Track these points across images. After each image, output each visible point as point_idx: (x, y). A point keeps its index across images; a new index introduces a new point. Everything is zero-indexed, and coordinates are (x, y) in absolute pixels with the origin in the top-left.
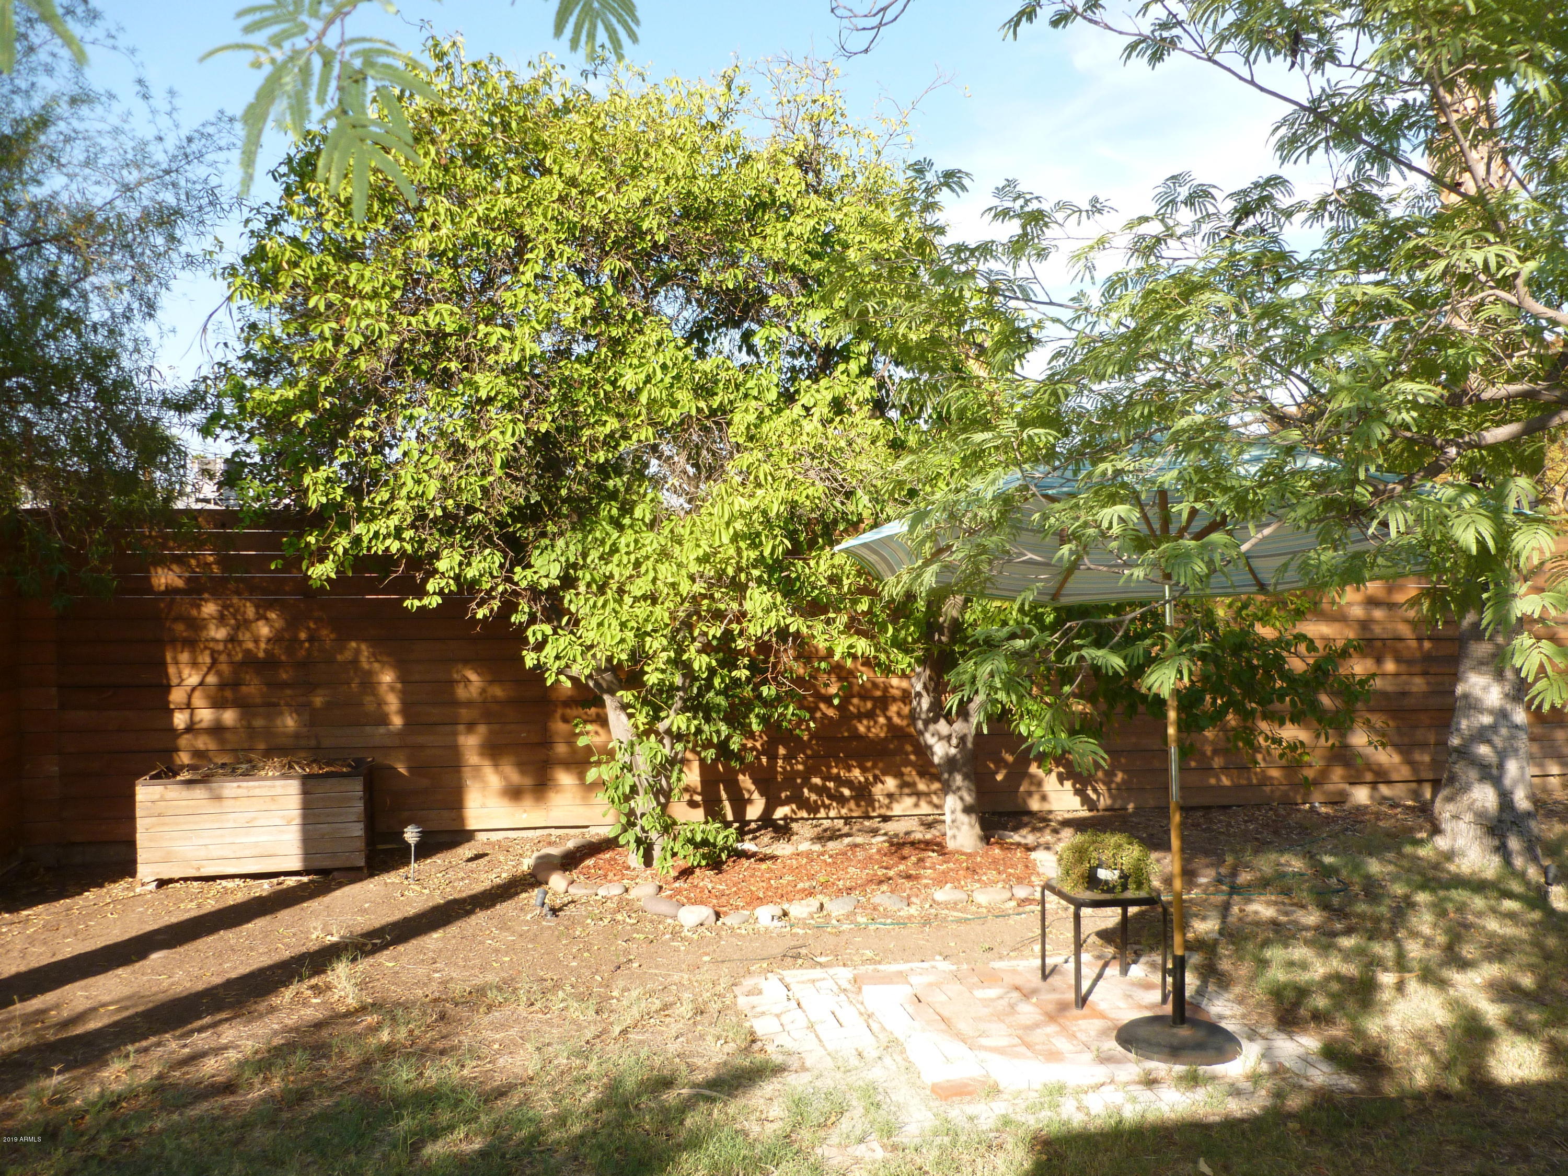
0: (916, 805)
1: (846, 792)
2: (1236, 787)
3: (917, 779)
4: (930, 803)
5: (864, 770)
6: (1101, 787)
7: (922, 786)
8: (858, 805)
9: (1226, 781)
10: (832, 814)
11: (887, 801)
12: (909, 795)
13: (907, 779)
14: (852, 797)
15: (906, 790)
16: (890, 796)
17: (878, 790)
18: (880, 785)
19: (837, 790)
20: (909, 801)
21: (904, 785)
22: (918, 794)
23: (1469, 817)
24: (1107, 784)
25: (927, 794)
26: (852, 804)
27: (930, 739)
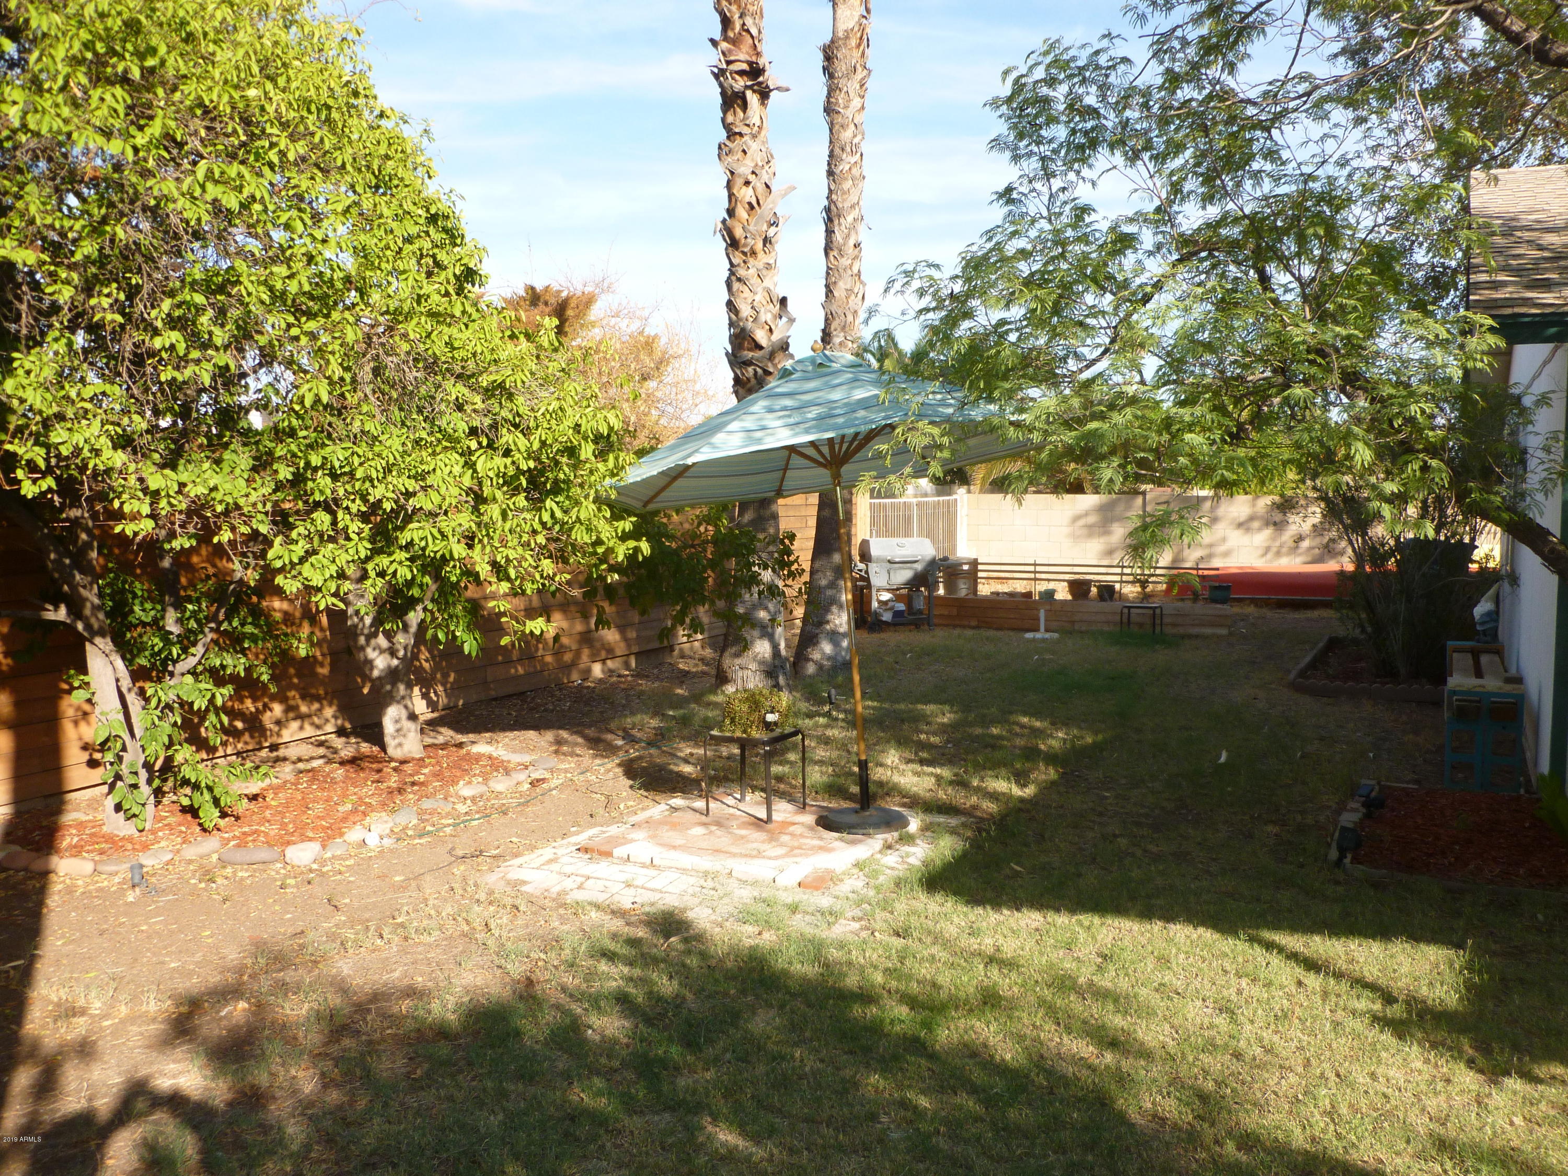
0: (301, 728)
1: (239, 725)
2: (528, 674)
3: (300, 702)
4: (313, 724)
5: (255, 700)
6: (440, 688)
7: (304, 709)
8: (252, 737)
9: (521, 671)
10: (229, 751)
11: (276, 729)
12: (295, 719)
13: (292, 702)
14: (245, 729)
15: (291, 715)
16: (278, 723)
17: (267, 719)
18: (268, 713)
19: (230, 724)
20: (295, 725)
21: (289, 709)
22: (301, 717)
23: (753, 666)
24: (444, 685)
25: (309, 716)
26: (247, 737)
27: (371, 654)
